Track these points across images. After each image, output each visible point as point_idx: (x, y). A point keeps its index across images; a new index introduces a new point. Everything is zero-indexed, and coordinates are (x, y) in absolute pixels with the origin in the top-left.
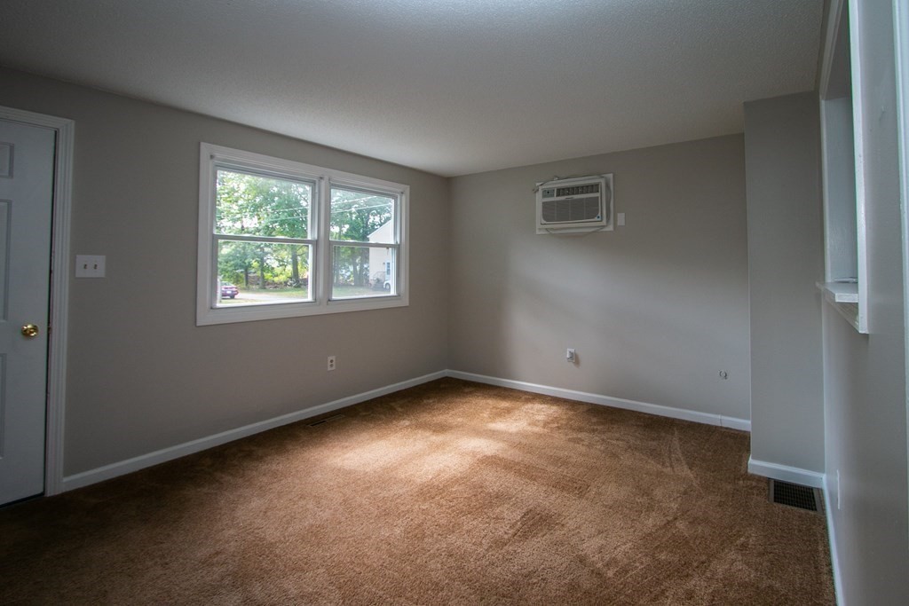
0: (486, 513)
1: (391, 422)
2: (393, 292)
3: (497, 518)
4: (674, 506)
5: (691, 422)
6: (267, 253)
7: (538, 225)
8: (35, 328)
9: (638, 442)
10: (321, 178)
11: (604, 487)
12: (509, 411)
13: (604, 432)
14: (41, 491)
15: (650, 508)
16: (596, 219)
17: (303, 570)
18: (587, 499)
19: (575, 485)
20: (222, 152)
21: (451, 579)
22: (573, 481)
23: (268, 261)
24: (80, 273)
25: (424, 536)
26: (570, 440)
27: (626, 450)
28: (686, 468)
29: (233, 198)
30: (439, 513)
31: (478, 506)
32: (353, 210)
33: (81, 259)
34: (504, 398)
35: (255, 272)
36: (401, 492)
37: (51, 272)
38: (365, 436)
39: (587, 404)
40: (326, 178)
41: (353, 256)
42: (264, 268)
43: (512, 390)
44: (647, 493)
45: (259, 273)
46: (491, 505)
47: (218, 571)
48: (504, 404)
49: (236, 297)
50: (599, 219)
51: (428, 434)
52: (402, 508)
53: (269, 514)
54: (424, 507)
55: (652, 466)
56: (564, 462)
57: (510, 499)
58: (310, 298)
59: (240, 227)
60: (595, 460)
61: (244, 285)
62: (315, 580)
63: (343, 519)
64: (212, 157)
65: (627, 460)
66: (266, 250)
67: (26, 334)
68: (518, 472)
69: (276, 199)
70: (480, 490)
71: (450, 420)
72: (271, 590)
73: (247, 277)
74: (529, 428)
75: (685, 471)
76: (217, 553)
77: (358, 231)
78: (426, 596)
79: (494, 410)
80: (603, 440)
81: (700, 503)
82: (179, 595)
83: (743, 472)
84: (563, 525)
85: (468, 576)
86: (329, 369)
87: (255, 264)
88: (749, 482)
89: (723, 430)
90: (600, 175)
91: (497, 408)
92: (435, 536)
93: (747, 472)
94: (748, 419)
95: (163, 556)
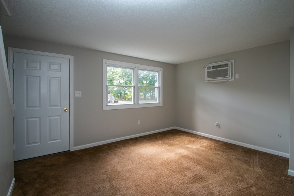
0: (181, 173)
1: (156, 141)
2: (157, 102)
3: (185, 175)
4: (252, 182)
5: (265, 152)
6: (126, 90)
7: (205, 80)
8: (67, 109)
9: (241, 157)
10: (135, 67)
11: (224, 171)
12: (194, 141)
13: (228, 152)
14: (69, 150)
15: (241, 181)
16: (227, 76)
17: (126, 180)
18: (217, 174)
19: (214, 169)
20: (108, 62)
21: (167, 191)
22: (213, 167)
23: (126, 92)
24: (76, 96)
25: (161, 177)
26: (214, 153)
27: (235, 160)
28: (259, 169)
29: (117, 74)
30: (166, 171)
31: (179, 170)
32: (150, 76)
33: (76, 92)
34: (193, 137)
35: (123, 95)
36: (156, 162)
37: (70, 95)
38: (147, 145)
39: (223, 142)
40: (137, 67)
41: (150, 90)
42: (125, 94)
43: (196, 135)
44: (241, 175)
45: (124, 95)
46: (183, 171)
47: (106, 176)
48: (193, 139)
49: (118, 102)
50: (228, 77)
51: (166, 146)
52: (156, 167)
53: (119, 163)
54: (162, 168)
55: (245, 166)
56: (211, 161)
57: (190, 170)
58: (132, 103)
59: (119, 82)
60: (223, 161)
61: (120, 99)
62: (129, 183)
63: (139, 168)
64: (106, 63)
65: (235, 163)
66: (126, 88)
67: (65, 110)
68: (194, 162)
69: (128, 73)
70: (180, 166)
71: (174, 143)
72: (118, 184)
73: (121, 96)
74: (200, 148)
75: (259, 170)
76: (106, 172)
77: (151, 82)
78: (159, 194)
79: (189, 141)
80: (227, 155)
81: (263, 182)
82: (96, 181)
83: (285, 174)
84: (207, 181)
85: (173, 191)
86: (138, 124)
87: (123, 93)
88: (287, 178)
89: (279, 157)
90: (229, 60)
91: (190, 140)
92: (164, 177)
93: (287, 174)
94: (289, 154)
95: (93, 170)
